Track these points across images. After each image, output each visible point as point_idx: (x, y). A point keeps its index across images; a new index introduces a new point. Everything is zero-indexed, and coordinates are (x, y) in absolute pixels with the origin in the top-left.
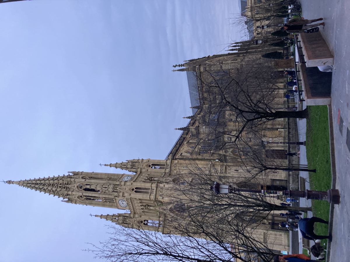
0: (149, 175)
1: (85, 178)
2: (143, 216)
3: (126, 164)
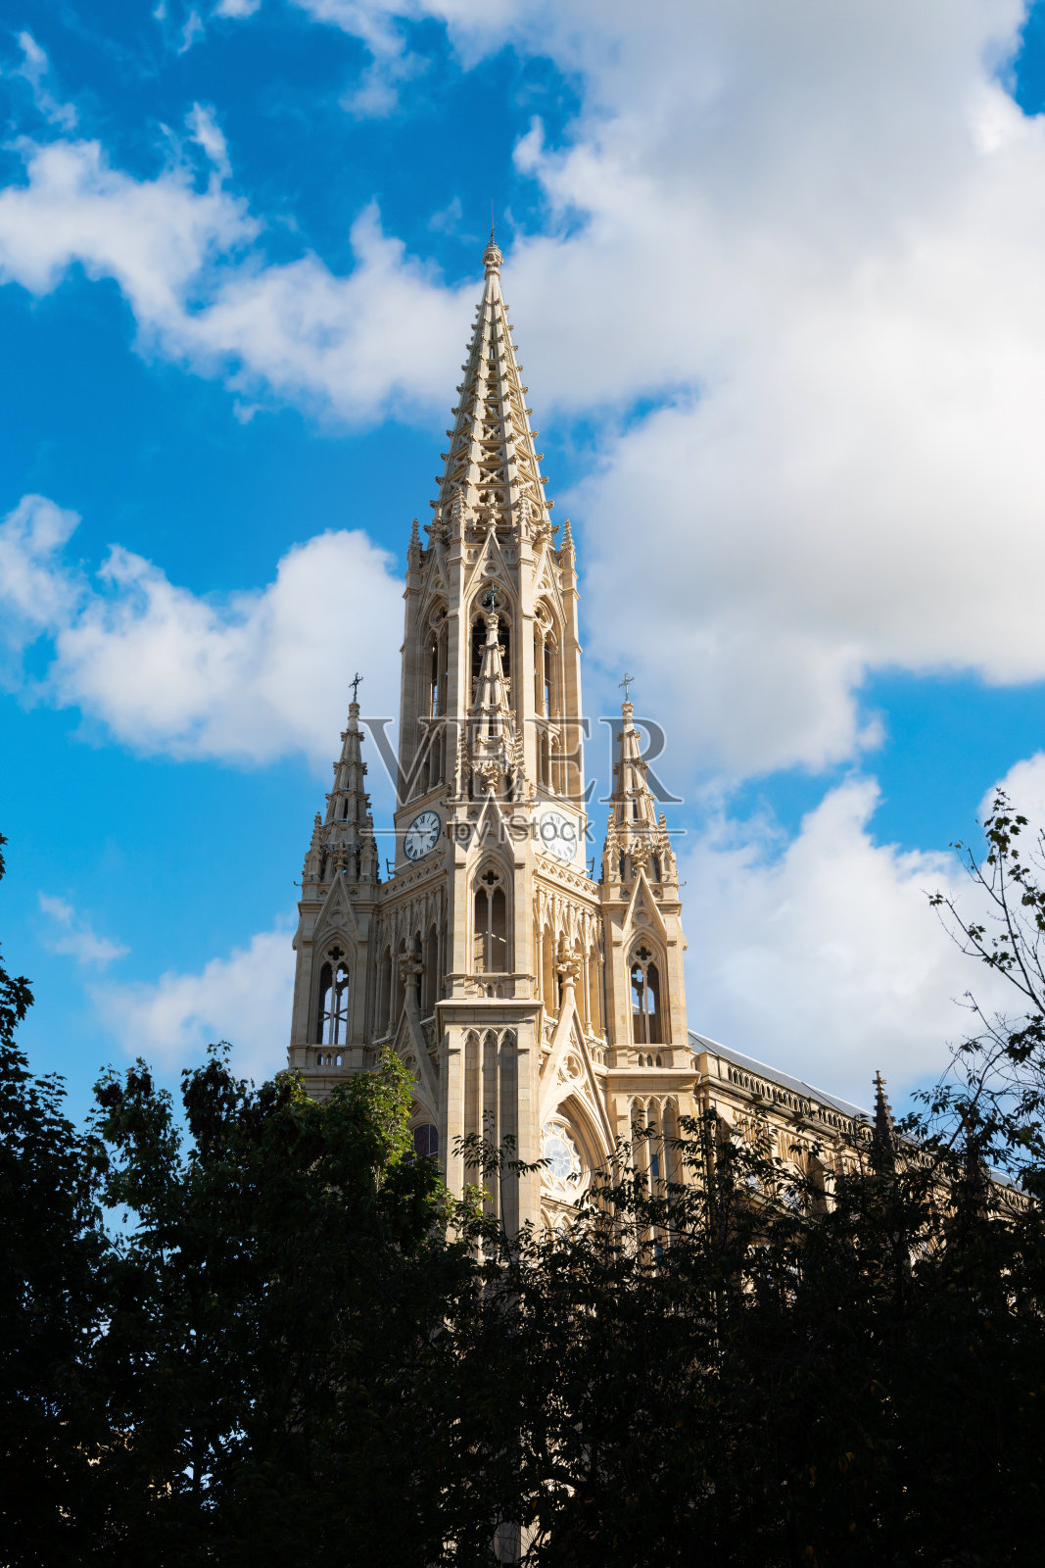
0: (592, 957)
2: (370, 958)
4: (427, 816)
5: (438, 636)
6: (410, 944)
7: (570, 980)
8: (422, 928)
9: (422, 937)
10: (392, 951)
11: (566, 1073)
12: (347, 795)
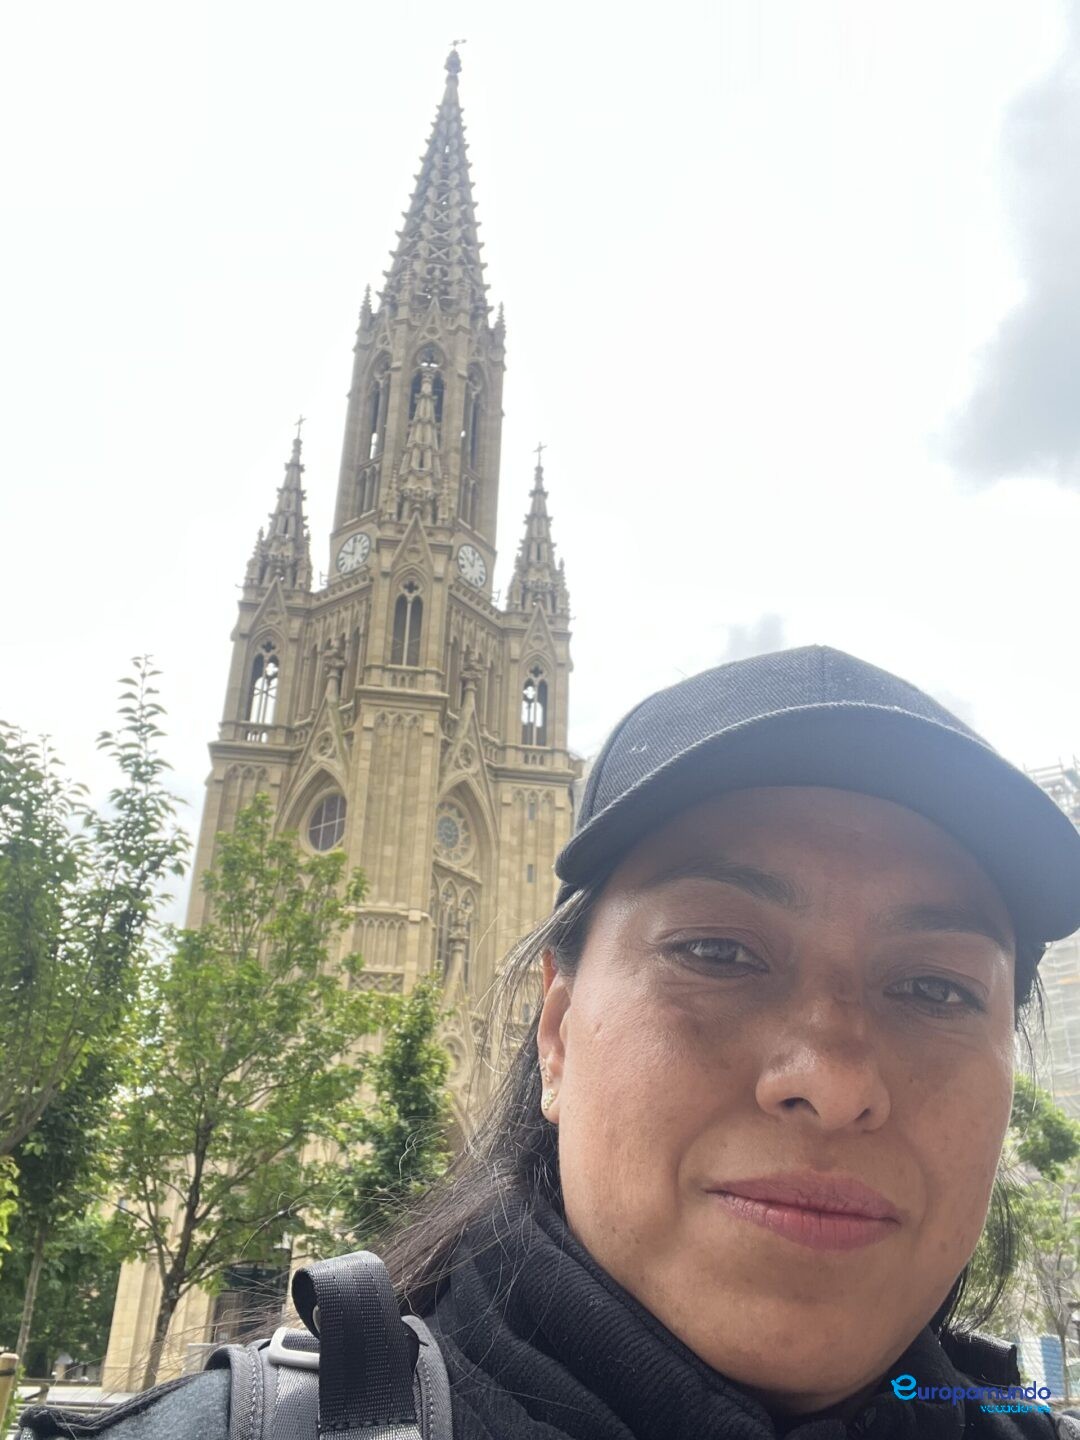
0: (492, 670)
1: (476, 378)
2: (298, 654)
3: (544, 560)
4: (359, 537)
5: (381, 386)
6: (335, 644)
7: (471, 686)
8: (347, 631)
9: (347, 637)
10: (319, 649)
11: (462, 762)
12: (287, 514)
